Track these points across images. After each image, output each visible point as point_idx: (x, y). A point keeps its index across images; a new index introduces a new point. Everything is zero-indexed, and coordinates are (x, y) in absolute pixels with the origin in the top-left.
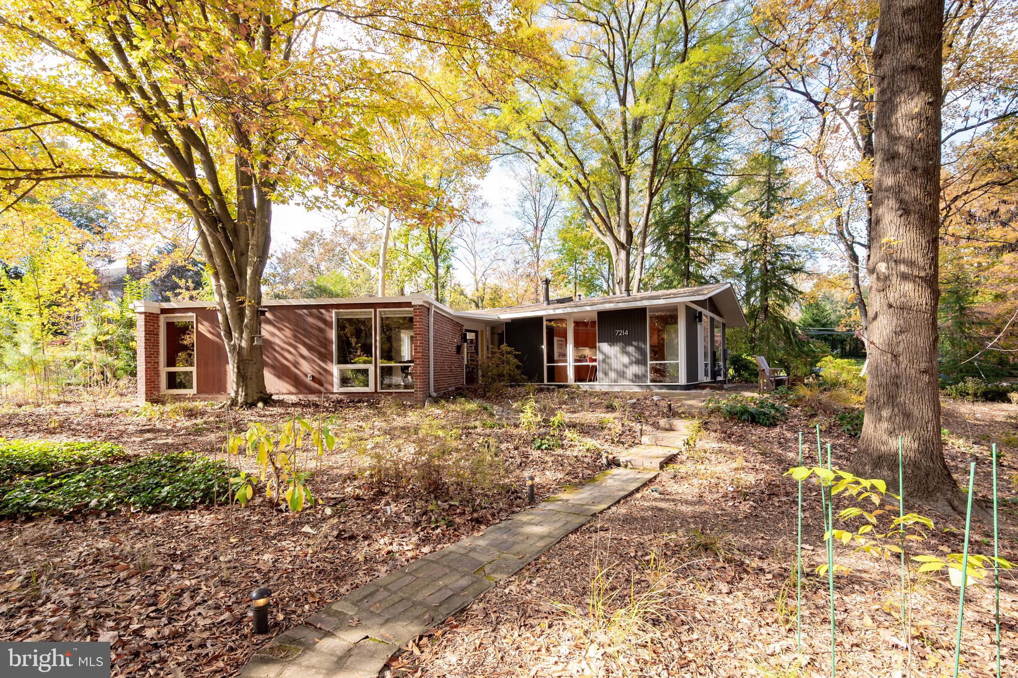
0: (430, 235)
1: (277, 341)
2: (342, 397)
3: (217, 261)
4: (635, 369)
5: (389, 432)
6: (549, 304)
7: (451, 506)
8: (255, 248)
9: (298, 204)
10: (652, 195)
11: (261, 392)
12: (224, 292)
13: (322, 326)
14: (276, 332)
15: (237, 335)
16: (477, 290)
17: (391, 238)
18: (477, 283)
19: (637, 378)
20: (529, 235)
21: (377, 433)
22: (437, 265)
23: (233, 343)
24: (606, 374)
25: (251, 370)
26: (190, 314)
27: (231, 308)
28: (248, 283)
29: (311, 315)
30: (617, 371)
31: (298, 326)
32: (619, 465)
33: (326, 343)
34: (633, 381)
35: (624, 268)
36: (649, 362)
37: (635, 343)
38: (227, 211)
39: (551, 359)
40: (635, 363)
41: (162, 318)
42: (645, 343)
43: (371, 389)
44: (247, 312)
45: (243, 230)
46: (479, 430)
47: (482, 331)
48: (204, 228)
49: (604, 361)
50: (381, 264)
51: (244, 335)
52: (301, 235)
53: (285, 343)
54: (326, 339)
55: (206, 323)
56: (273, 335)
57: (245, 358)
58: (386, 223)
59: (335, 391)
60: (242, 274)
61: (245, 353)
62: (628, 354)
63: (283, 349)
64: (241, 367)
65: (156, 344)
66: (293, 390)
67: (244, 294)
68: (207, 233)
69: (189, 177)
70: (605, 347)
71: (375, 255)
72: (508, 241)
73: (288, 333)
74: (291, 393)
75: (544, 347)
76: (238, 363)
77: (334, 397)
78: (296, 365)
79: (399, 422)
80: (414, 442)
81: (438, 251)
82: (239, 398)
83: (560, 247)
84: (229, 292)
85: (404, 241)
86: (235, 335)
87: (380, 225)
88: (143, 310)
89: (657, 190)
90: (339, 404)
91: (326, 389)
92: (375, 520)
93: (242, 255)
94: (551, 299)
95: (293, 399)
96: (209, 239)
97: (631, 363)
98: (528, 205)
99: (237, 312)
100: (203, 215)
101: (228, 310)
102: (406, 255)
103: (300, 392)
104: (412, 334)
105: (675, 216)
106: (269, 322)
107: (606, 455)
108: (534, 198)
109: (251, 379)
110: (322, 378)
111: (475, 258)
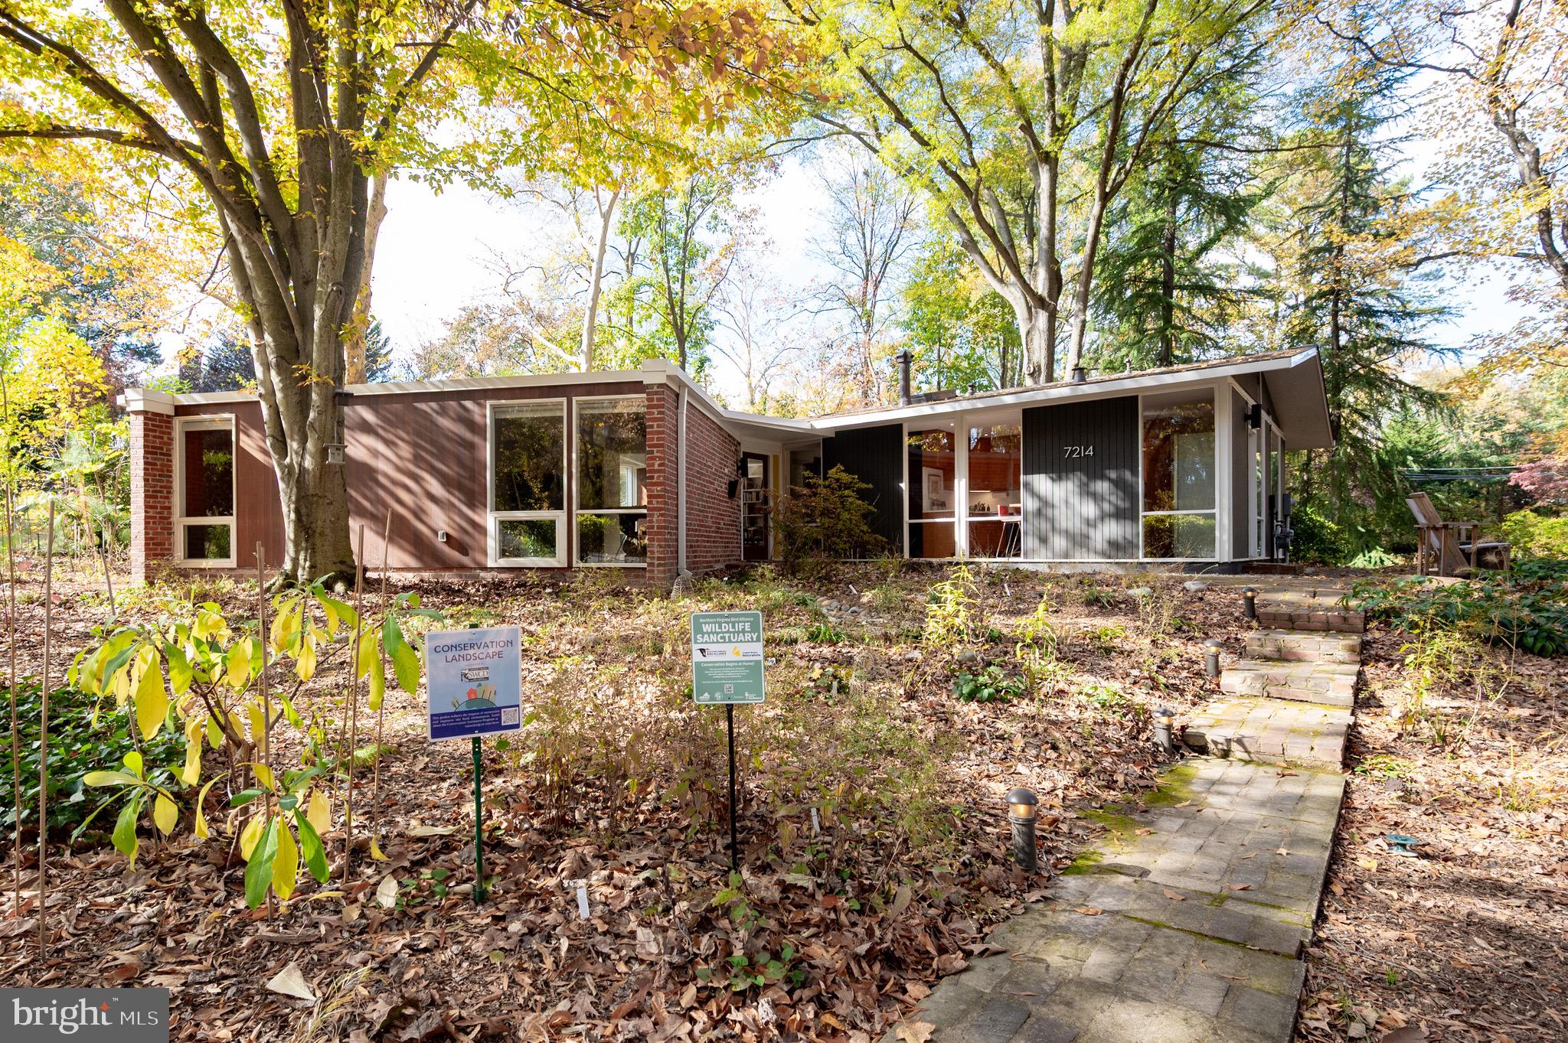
0: (670, 299)
1: (381, 465)
2: (504, 576)
3: (259, 293)
4: (1112, 530)
5: (598, 649)
6: (909, 403)
7: (786, 888)
8: (328, 264)
9: (416, 178)
10: (1105, 198)
11: (342, 562)
12: (272, 358)
13: (468, 435)
14: (381, 447)
15: (295, 445)
16: (752, 403)
17: (602, 302)
18: (752, 391)
19: (1116, 547)
20: (855, 292)
21: (564, 646)
22: (683, 354)
23: (288, 460)
24: (1043, 540)
25: (323, 518)
26: (226, 415)
27: (283, 390)
28: (316, 338)
29: (443, 412)
30: (1068, 534)
31: (419, 435)
32: (1202, 750)
33: (474, 470)
34: (1104, 554)
35: (1044, 345)
36: (1141, 514)
37: (1113, 475)
38: (279, 196)
39: (916, 510)
40: (1110, 516)
41: (178, 423)
42: (1135, 473)
43: (559, 560)
44: (314, 396)
45: (308, 233)
46: (803, 648)
47: (776, 457)
48: (233, 228)
49: (1039, 513)
50: (584, 347)
51: (310, 445)
52: (454, 315)
53: (399, 469)
54: (474, 459)
55: (254, 433)
56: (375, 454)
57: (311, 492)
58: (592, 280)
59: (490, 564)
60: (306, 321)
61: (310, 480)
62: (1095, 497)
63: (395, 482)
64: (303, 511)
65: (166, 472)
66: (412, 562)
67: (309, 357)
68: (239, 238)
69: (202, 120)
70: (1042, 483)
71: (575, 338)
72: (813, 305)
73: (406, 451)
74: (408, 569)
75: (904, 486)
76: (297, 502)
77: (488, 576)
78: (419, 513)
79: (616, 625)
80: (652, 672)
81: (686, 328)
82: (300, 572)
83: (907, 318)
84: (280, 357)
85: (625, 311)
86: (293, 445)
87: (584, 285)
88: (139, 406)
89: (1116, 188)
90: (497, 589)
91: (474, 561)
92: (535, 944)
93: (307, 283)
94: (914, 392)
95: (411, 578)
96: (243, 250)
97: (1102, 518)
98: (852, 238)
99: (296, 399)
100: (231, 200)
101: (279, 395)
102: (630, 336)
103: (426, 568)
104: (642, 466)
105: (1145, 243)
106: (366, 428)
107: (1165, 720)
108: (862, 225)
109: (322, 534)
110: (467, 539)
111: (748, 346)
